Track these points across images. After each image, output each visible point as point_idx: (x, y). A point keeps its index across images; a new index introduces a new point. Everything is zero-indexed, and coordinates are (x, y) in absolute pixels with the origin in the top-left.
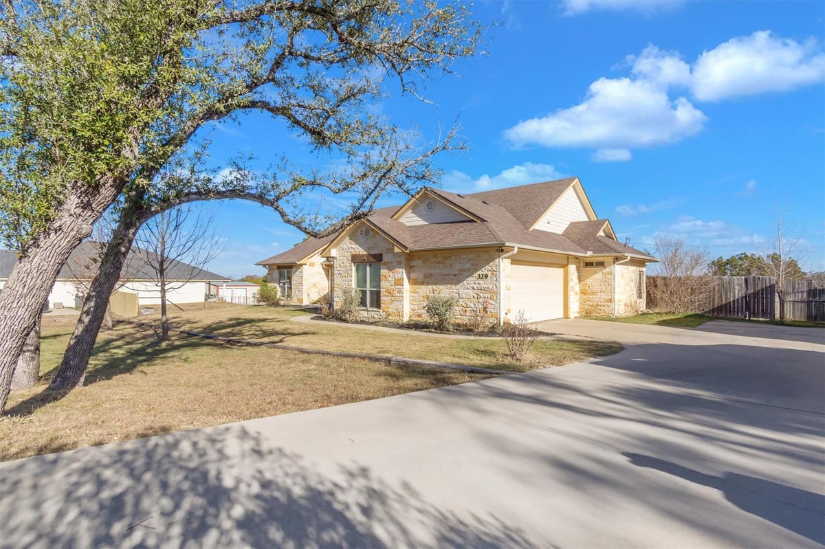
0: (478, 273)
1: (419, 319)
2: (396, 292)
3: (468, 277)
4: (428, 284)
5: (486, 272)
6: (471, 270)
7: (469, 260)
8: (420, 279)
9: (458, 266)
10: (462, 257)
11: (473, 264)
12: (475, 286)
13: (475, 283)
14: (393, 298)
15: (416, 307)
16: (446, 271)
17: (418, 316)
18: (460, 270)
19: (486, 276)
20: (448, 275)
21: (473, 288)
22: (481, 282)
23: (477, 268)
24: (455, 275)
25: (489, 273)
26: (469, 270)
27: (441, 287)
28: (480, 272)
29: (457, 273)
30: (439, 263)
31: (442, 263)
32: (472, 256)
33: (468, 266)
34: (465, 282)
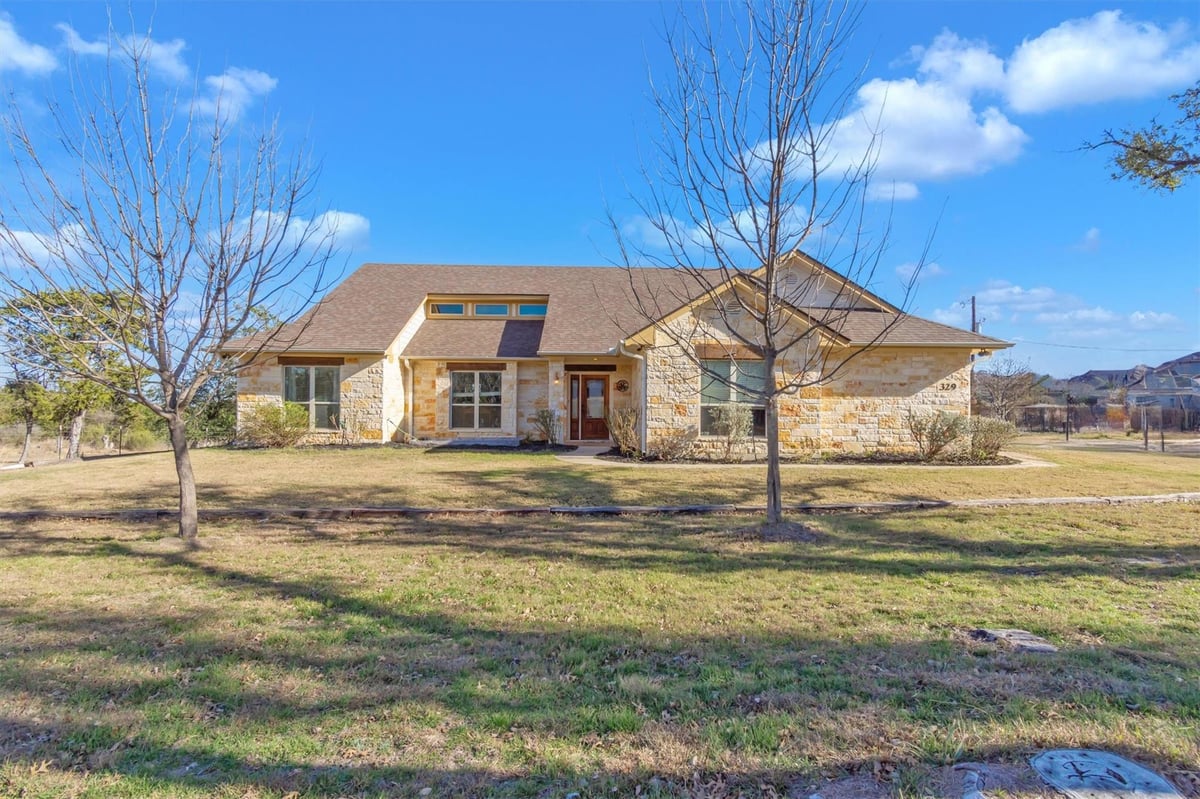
0: (940, 382)
1: (836, 450)
2: (803, 410)
3: (924, 387)
4: (853, 395)
5: (953, 381)
6: (930, 378)
7: (927, 364)
8: (838, 389)
9: (907, 372)
10: (914, 359)
11: (932, 370)
12: (937, 400)
13: (936, 396)
14: (798, 419)
15: (830, 432)
16: (886, 379)
17: (834, 445)
18: (911, 378)
19: (954, 386)
20: (891, 384)
21: (934, 403)
22: (945, 393)
23: (939, 374)
24: (901, 385)
25: (958, 383)
26: (926, 378)
27: (877, 400)
28: (944, 381)
29: (905, 381)
30: (873, 366)
31: (879, 366)
32: (931, 358)
33: (924, 371)
34: (920, 394)
